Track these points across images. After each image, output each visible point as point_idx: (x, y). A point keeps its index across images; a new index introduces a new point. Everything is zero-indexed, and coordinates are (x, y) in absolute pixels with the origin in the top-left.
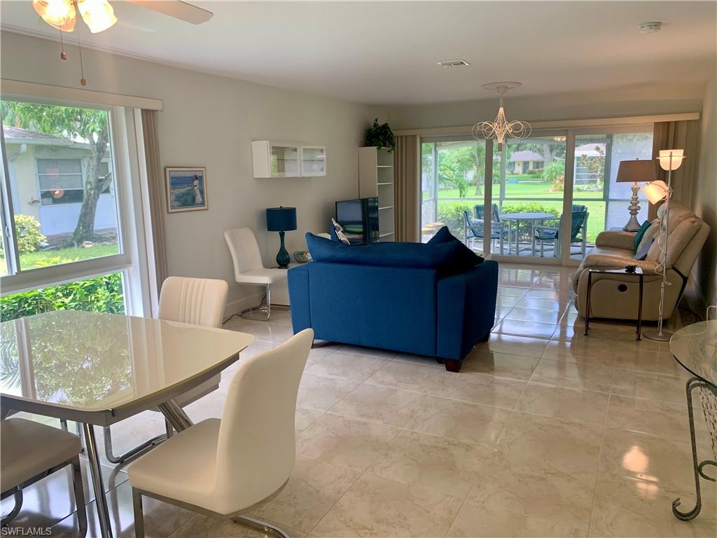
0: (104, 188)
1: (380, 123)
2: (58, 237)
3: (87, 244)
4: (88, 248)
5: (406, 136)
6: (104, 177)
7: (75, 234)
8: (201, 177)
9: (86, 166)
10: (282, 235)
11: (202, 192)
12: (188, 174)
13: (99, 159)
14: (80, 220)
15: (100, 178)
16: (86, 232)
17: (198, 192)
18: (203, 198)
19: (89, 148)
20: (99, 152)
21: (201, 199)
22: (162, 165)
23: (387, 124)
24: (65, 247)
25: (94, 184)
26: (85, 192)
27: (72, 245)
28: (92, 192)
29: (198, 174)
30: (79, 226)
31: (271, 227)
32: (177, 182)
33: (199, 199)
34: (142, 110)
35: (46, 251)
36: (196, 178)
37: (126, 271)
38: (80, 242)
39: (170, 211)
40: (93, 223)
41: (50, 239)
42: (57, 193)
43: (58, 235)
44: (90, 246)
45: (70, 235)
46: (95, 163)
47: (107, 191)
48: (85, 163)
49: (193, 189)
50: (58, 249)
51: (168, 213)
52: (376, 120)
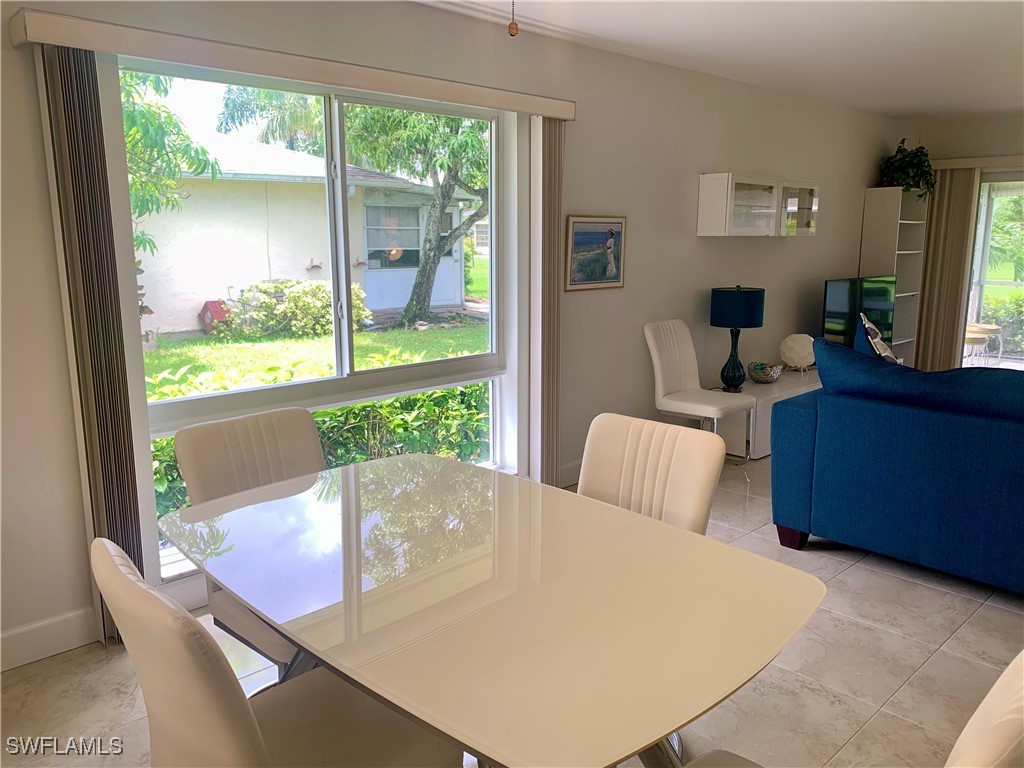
0: (447, 249)
1: (910, 147)
2: (384, 312)
3: (421, 325)
4: (422, 331)
5: (952, 171)
6: (446, 234)
7: (406, 310)
8: (619, 233)
9: (426, 219)
10: (735, 336)
11: (617, 259)
12: (601, 228)
13: (443, 207)
14: (414, 292)
15: (442, 234)
16: (421, 309)
17: (611, 258)
18: (618, 268)
19: (432, 193)
20: (444, 197)
21: (615, 270)
22: (564, 213)
23: (922, 148)
24: (393, 328)
25: (434, 243)
26: (421, 253)
27: (401, 325)
28: (432, 254)
29: (615, 228)
30: (412, 300)
31: (717, 320)
32: (584, 240)
33: (612, 269)
34: (544, 118)
35: (371, 331)
36: (612, 234)
37: (497, 380)
38: (412, 321)
39: (569, 287)
40: (429, 297)
41: (376, 314)
42: (393, 253)
43: (386, 310)
44: (424, 328)
45: (400, 310)
46: (438, 214)
47: (449, 253)
48: (424, 213)
49: (605, 253)
50: (385, 329)
51: (566, 291)
52: (903, 142)
